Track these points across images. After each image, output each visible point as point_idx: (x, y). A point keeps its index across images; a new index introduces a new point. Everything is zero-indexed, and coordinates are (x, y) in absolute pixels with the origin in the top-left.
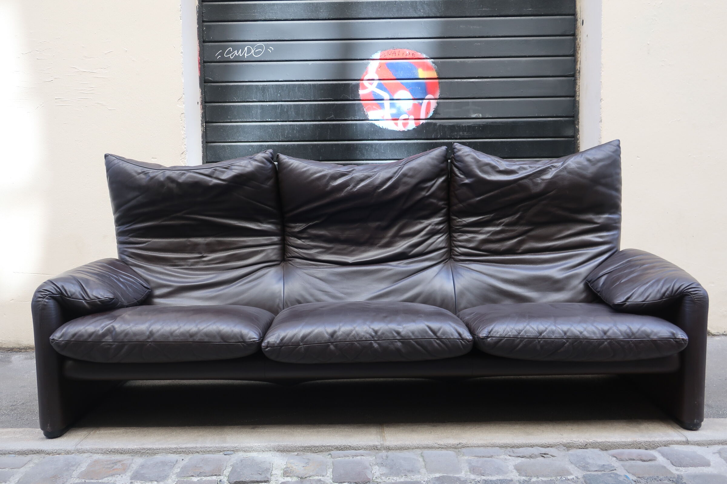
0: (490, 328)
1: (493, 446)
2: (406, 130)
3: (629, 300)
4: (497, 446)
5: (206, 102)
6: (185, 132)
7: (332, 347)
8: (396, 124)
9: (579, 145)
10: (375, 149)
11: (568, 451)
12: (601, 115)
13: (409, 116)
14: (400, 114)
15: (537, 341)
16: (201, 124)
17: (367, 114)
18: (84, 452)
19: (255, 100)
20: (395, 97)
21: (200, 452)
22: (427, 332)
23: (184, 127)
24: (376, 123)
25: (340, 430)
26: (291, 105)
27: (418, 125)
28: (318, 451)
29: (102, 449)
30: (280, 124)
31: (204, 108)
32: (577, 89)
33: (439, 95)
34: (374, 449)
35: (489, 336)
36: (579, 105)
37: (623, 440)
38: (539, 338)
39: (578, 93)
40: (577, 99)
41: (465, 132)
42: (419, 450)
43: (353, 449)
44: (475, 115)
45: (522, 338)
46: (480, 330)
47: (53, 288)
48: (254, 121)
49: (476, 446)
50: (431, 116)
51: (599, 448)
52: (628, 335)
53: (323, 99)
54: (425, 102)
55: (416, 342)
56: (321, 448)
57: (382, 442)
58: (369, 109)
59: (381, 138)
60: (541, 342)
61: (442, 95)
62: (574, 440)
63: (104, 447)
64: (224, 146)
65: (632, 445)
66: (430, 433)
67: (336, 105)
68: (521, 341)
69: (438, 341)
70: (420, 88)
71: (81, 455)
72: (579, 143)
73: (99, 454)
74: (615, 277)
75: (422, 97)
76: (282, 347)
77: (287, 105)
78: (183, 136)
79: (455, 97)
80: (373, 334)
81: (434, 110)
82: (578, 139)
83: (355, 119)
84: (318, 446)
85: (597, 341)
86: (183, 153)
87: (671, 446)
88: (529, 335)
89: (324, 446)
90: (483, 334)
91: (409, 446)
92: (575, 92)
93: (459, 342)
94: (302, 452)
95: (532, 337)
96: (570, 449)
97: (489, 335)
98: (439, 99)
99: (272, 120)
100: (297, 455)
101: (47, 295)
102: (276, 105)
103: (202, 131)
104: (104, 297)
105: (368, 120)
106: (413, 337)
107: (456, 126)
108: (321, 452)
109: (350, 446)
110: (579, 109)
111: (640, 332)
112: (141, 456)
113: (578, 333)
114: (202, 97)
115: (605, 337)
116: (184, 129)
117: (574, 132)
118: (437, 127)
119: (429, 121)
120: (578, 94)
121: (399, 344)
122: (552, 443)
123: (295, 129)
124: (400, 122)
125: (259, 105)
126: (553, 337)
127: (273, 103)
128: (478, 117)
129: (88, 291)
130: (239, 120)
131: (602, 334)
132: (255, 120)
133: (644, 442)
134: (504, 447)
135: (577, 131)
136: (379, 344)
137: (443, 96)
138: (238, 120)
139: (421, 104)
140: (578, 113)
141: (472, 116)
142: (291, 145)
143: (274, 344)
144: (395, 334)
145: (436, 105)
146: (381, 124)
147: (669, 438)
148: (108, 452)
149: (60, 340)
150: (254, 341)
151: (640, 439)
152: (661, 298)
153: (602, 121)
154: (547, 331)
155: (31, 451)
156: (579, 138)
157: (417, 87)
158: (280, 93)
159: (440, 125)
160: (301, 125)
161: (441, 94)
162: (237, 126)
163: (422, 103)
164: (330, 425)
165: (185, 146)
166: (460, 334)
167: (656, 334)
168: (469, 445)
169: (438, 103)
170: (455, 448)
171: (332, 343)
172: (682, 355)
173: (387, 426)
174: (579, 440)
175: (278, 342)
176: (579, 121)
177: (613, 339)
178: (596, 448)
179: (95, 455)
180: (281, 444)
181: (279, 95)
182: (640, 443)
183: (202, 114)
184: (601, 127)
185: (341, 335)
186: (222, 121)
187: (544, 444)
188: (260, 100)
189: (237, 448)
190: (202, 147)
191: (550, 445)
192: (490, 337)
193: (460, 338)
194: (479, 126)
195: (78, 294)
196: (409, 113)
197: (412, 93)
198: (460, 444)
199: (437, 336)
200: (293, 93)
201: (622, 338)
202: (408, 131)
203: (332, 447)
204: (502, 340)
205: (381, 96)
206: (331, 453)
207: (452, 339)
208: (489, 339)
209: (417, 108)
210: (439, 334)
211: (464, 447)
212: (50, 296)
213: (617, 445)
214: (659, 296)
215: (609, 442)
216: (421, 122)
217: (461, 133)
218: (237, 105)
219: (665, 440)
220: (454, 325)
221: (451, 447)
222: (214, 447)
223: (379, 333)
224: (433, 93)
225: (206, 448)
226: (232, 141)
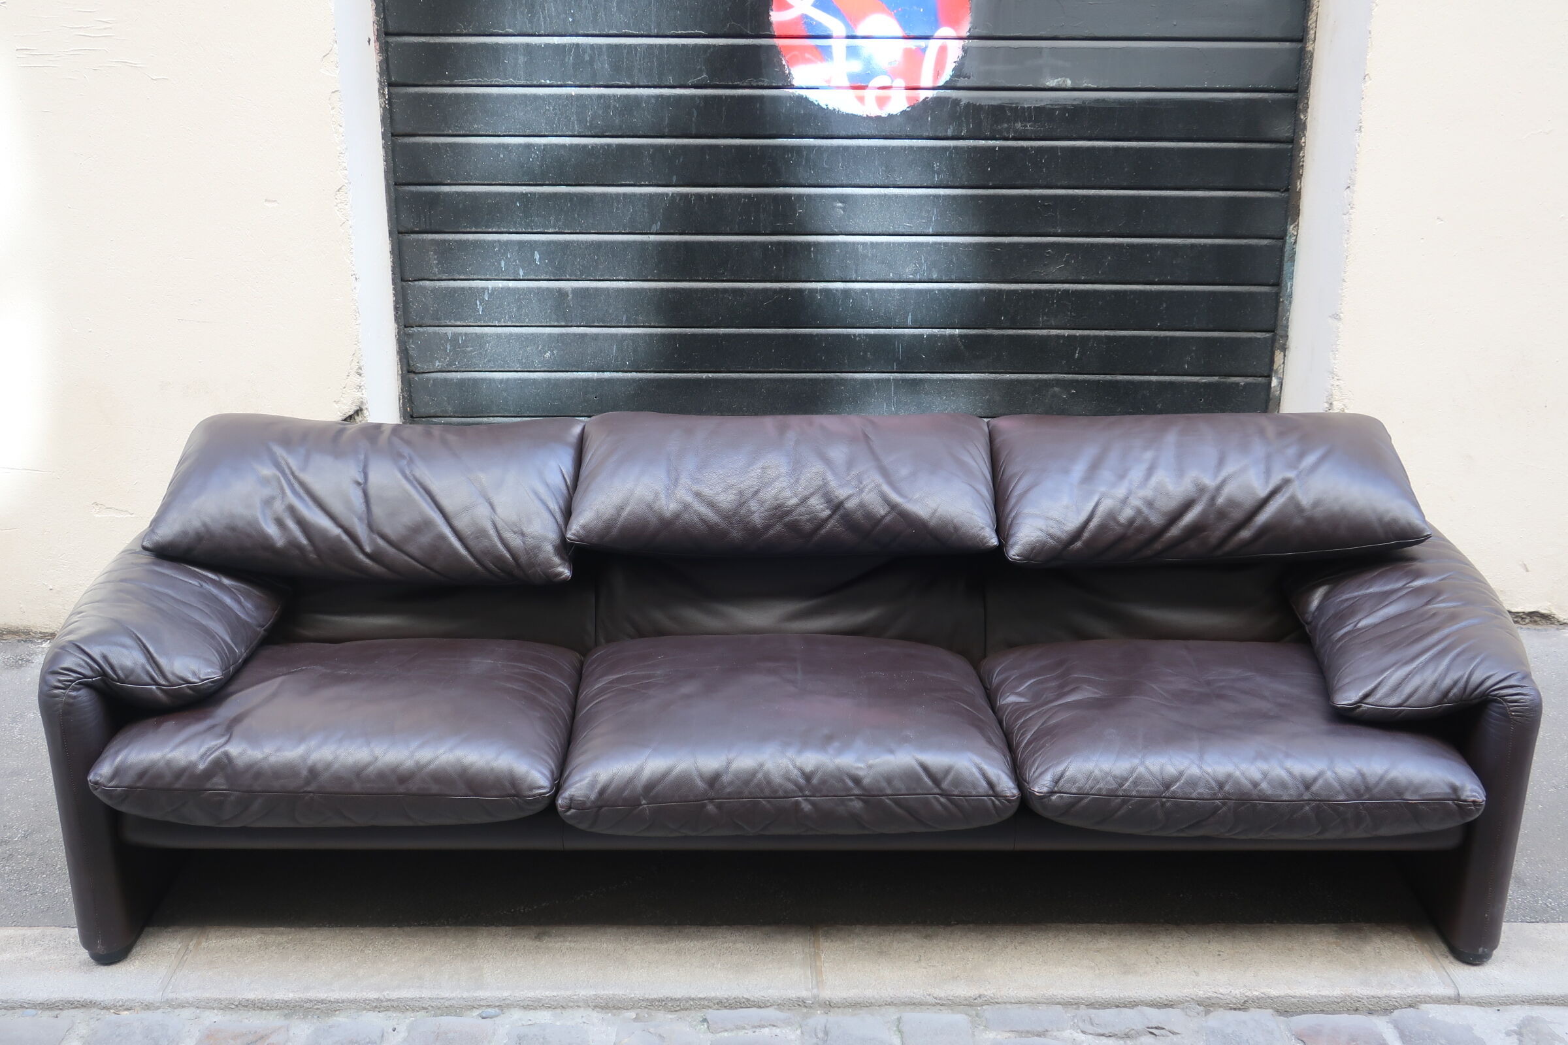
0: (1060, 768)
1: (1052, 1002)
2: (883, 115)
3: (1370, 700)
4: (1059, 1003)
5: (387, 34)
6: (343, 138)
7: (710, 807)
8: (861, 99)
9: (1303, 161)
10: (806, 160)
11: (1205, 1015)
12: (1361, 114)
13: (892, 81)
14: (869, 74)
15: (1158, 803)
16: (379, 90)
17: (789, 73)
18: (182, 1006)
19: (511, 31)
20: (859, 33)
21: (429, 1008)
22: (919, 779)
23: (341, 126)
24: (812, 95)
25: (726, 945)
26: (600, 46)
27: (915, 102)
28: (679, 1008)
29: (220, 1001)
30: (573, 94)
31: (385, 49)
32: (1310, 22)
33: (970, 29)
34: (799, 1005)
35: (1056, 789)
36: (1312, 64)
37: (1323, 993)
38: (1164, 797)
39: (1312, 32)
40: (1309, 48)
41: (1029, 122)
42: (892, 1009)
43: (755, 1006)
44: (1056, 80)
45: (1127, 797)
46: (1036, 774)
47: (83, 663)
48: (510, 83)
49: (1013, 1001)
50: (947, 82)
51: (1272, 1008)
52: (1356, 791)
53: (679, 32)
54: (933, 46)
55: (897, 802)
56: (687, 1002)
57: (815, 991)
58: (794, 61)
59: (821, 134)
60: (1168, 804)
61: (977, 30)
62: (1221, 991)
63: (223, 996)
64: (436, 145)
65: (1340, 1004)
66: (917, 962)
67: (712, 49)
68: (1124, 802)
69: (942, 800)
70: (922, 10)
71: (177, 1011)
72: (1304, 156)
73: (215, 1011)
74: (1347, 600)
75: (928, 33)
76: (601, 807)
77: (592, 46)
78: (338, 148)
79: (1008, 35)
80: (802, 781)
81: (954, 65)
82: (1301, 148)
83: (760, 84)
84: (679, 1000)
85: (1287, 806)
86: (340, 189)
87: (1424, 1007)
88: (1142, 789)
89: (693, 999)
90: (1041, 786)
91: (873, 1001)
92: (1305, 30)
93: (989, 803)
94: (646, 1010)
95: (1147, 794)
96: (1211, 1009)
97: (1054, 787)
98: (969, 38)
99: (555, 83)
100: (637, 1019)
101: (72, 681)
102: (564, 46)
103: (381, 107)
104: (199, 678)
105: (792, 87)
106: (889, 791)
107: (1007, 106)
108: (686, 1009)
109: (748, 1000)
110: (1310, 74)
111: (1382, 785)
112: (305, 1017)
113: (1250, 786)
114: (378, 22)
115: (1307, 796)
116: (341, 130)
117: (1295, 129)
118: (960, 107)
119: (942, 93)
120: (1313, 36)
121: (857, 805)
122: (1174, 998)
123: (611, 106)
124: (870, 95)
125: (522, 44)
126: (1194, 795)
127: (556, 40)
128: (1064, 86)
129: (162, 661)
130: (473, 81)
131: (1302, 788)
132: (511, 81)
133: (1368, 998)
134: (1072, 1004)
135: (1299, 128)
136: (813, 804)
137: (978, 32)
138: (469, 81)
139: (924, 50)
140: (1309, 83)
141: (1048, 84)
142: (602, 146)
143: (584, 803)
144: (850, 783)
145: (960, 53)
146: (822, 98)
147: (1421, 989)
148: (233, 1007)
149: (112, 784)
150: (540, 794)
151: (1359, 990)
152: (1440, 701)
153: (1362, 129)
154: (1183, 780)
155: (69, 1002)
156: (1303, 145)
157: (915, 8)
158: (573, 15)
159: (968, 105)
160: (627, 97)
161: (974, 27)
162: (468, 96)
163: (926, 47)
164: (703, 929)
165: (345, 172)
166: (991, 785)
167: (1417, 789)
168: (1000, 1000)
169: (965, 50)
170: (970, 1005)
171: (711, 800)
172: (1469, 829)
173: (827, 935)
174: (1231, 992)
175: (593, 797)
176: (1307, 103)
177: (1322, 801)
178: (1266, 1008)
179: (207, 1013)
180: (601, 992)
181: (571, 20)
182: (1359, 999)
183: (381, 63)
184: (1359, 145)
185: (731, 783)
186: (431, 83)
187: (1158, 999)
188: (524, 30)
189: (508, 1002)
190: (383, 147)
191: (1170, 1001)
192: (1056, 792)
193: (991, 792)
194: (1064, 109)
195: (139, 671)
196: (893, 75)
197: (903, 20)
198: (980, 996)
199: (940, 789)
200: (605, 15)
201: (1341, 798)
202: (890, 116)
203: (710, 1000)
204: (1082, 799)
205: (826, 28)
206: (708, 1018)
207: (974, 796)
208: (1054, 798)
209: (914, 59)
210: (945, 785)
211: (990, 1002)
212: (80, 683)
213: (1311, 1004)
214: (1434, 695)
215: (1294, 997)
216: (923, 95)
217: (1019, 125)
218: (465, 44)
219: (1412, 995)
220: (978, 760)
221: (960, 1004)
222: (460, 999)
223: (815, 781)
224: (954, 22)
225: (442, 1001)
226: (455, 133)
